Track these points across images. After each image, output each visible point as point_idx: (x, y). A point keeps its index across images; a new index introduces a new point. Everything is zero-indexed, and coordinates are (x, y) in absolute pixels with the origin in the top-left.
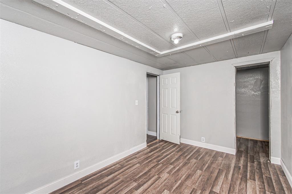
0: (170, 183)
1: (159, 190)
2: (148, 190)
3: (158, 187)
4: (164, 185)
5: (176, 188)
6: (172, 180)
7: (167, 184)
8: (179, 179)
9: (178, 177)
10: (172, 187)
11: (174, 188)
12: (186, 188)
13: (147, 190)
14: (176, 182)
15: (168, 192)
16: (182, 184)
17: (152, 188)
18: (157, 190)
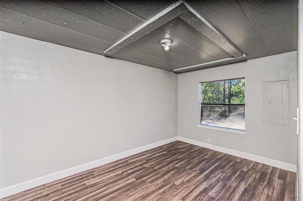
0: (172, 190)
1: (183, 185)
2: (194, 187)
3: (185, 188)
4: (178, 189)
5: (167, 185)
6: (168, 193)
7: (175, 190)
8: (159, 195)
9: (159, 198)
10: (171, 187)
11: (169, 186)
12: (158, 185)
13: (196, 187)
14: (164, 191)
15: (175, 183)
16: (159, 189)
17: (190, 188)
18: (186, 186)
